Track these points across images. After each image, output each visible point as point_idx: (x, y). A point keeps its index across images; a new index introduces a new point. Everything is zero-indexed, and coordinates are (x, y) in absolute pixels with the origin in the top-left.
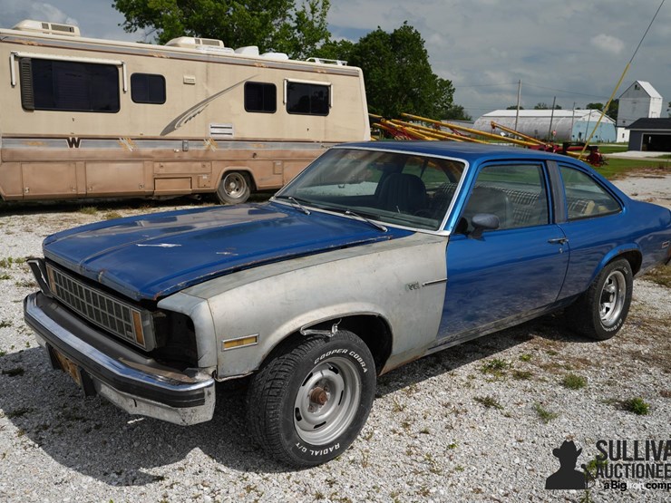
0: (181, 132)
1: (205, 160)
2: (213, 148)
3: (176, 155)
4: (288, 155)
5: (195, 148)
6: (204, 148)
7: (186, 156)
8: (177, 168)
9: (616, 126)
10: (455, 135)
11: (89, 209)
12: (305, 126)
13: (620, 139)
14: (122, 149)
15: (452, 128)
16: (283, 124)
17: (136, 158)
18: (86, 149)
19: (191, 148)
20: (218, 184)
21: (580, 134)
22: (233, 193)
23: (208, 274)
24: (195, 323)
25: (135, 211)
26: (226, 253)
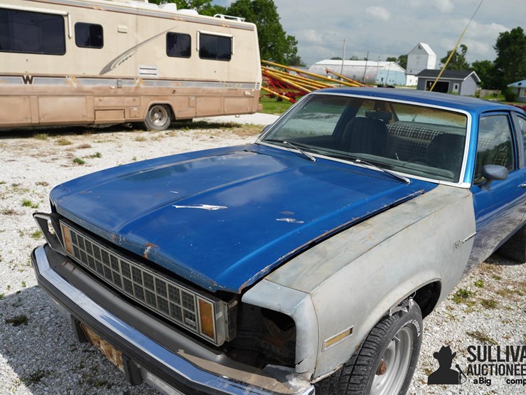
0: (115, 72)
1: (135, 95)
2: (142, 86)
3: (112, 91)
4: (200, 91)
5: (128, 86)
6: (134, 86)
7: (120, 92)
8: (113, 102)
9: (406, 74)
10: (300, 77)
11: (42, 135)
12: (212, 69)
13: (408, 83)
14: (68, 86)
15: (298, 72)
16: (196, 67)
17: (79, 93)
18: (37, 86)
19: (124, 86)
20: (145, 115)
21: (382, 79)
22: (157, 121)
23: (289, 254)
24: (299, 324)
25: (80, 137)
26: (288, 220)
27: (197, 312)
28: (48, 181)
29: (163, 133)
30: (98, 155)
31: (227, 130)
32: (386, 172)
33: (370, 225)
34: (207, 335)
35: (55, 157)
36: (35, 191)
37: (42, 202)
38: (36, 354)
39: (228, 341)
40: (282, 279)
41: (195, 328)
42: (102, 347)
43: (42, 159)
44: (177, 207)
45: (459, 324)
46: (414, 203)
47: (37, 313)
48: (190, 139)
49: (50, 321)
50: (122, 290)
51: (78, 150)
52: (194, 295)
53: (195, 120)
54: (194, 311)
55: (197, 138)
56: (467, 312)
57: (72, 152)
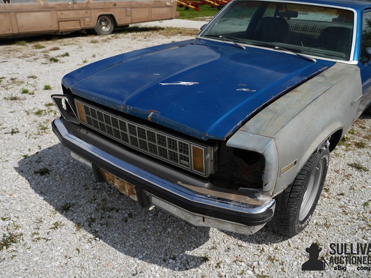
1: (87, 8)
2: (91, 2)
3: (70, 6)
4: (134, 4)
5: (81, 2)
6: (86, 1)
7: (75, 6)
8: (71, 15)
11: (22, 42)
14: (38, 4)
17: (46, 9)
18: (14, 4)
19: (78, 2)
20: (95, 24)
22: (104, 28)
23: (252, 112)
24: (267, 159)
25: (49, 42)
26: (244, 90)
27: (191, 156)
28: (35, 75)
29: (110, 36)
30: (67, 55)
31: (155, 32)
32: (298, 55)
33: (299, 91)
34: (198, 170)
35: (36, 57)
36: (29, 83)
37: (35, 89)
38: (61, 193)
39: (213, 173)
40: (252, 129)
41: (188, 166)
42: (116, 184)
43: (27, 59)
44: (163, 84)
45: (342, 159)
46: (323, 76)
47: (54, 166)
48: (130, 40)
49: (65, 171)
50: (129, 144)
51: (51, 52)
52: (189, 144)
53: (131, 26)
54: (188, 155)
55: (135, 38)
56: (347, 150)
57: (47, 54)
